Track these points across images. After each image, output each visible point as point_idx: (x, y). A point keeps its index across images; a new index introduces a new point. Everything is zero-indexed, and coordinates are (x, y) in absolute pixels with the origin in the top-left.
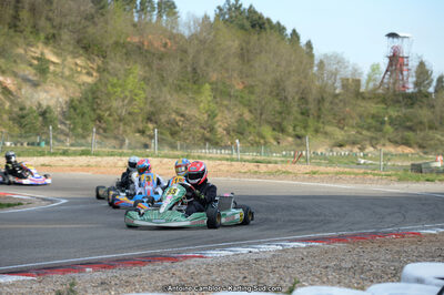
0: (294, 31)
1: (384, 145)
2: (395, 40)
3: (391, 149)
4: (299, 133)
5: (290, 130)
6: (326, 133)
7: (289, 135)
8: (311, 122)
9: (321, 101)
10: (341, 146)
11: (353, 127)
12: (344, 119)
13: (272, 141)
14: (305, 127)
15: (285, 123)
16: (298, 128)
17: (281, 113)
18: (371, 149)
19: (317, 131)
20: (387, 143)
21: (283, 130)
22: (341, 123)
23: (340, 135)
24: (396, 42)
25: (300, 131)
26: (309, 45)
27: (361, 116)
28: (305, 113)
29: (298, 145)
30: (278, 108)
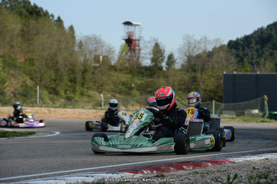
0: (59, 18)
1: (133, 105)
2: (130, 27)
4: (69, 96)
5: (62, 93)
6: (89, 96)
7: (62, 97)
8: (78, 87)
9: (84, 72)
11: (109, 91)
12: (102, 86)
14: (74, 92)
15: (58, 88)
16: (68, 92)
17: (55, 80)
19: (82, 94)
20: (135, 104)
21: (57, 93)
22: (100, 88)
24: (130, 28)
25: (70, 94)
26: (71, 28)
27: (114, 83)
28: (73, 81)
30: (53, 77)
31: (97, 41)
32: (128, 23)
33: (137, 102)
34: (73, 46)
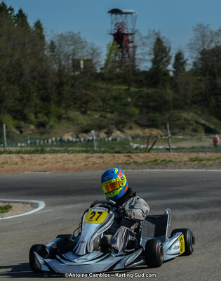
0: (20, 11)
1: (131, 128)
2: (118, 16)
3: (138, 131)
4: (41, 120)
5: (32, 117)
6: (68, 119)
7: (31, 123)
8: (53, 108)
9: (60, 85)
10: (87, 131)
11: (96, 110)
12: (86, 103)
13: (14, 130)
14: (48, 114)
15: (26, 111)
16: (40, 115)
17: (21, 100)
18: (118, 132)
19: (59, 118)
20: (134, 126)
21: (25, 118)
22: (83, 106)
23: (83, 120)
24: (120, 18)
25: (42, 118)
26: (38, 25)
27: (104, 100)
28: (45, 99)
29: (42, 133)
30: (18, 94)
31: (75, 40)
32: (115, 11)
33: (136, 123)
34: (42, 50)
